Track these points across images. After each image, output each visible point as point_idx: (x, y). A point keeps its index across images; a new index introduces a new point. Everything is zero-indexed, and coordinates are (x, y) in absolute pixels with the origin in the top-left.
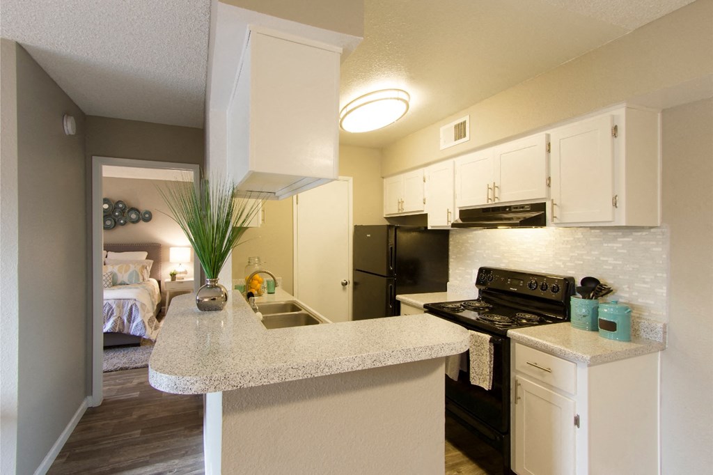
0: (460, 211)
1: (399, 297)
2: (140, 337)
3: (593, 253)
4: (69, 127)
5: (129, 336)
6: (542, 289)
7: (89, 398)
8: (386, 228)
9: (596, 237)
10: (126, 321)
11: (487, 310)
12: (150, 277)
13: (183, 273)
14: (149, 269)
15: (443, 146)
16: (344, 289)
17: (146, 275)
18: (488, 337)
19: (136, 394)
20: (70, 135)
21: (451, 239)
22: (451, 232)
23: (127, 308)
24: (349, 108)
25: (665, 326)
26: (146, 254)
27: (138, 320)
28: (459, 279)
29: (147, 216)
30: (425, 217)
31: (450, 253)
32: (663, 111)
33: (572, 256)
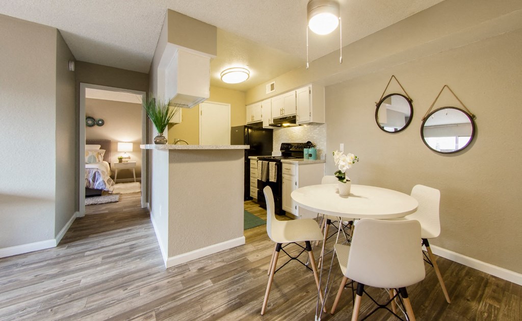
0: (274, 120)
1: (249, 157)
2: (101, 190)
4: (72, 67)
5: (93, 190)
7: (77, 213)
8: (243, 127)
10: (91, 181)
12: (103, 160)
13: (127, 158)
14: (103, 155)
15: (267, 93)
17: (101, 159)
18: (275, 163)
19: (107, 211)
20: (71, 71)
23: (91, 175)
24: (224, 73)
25: (326, 155)
26: (100, 146)
27: (100, 180)
29: (100, 122)
30: (261, 123)
31: (274, 139)
32: (325, 87)
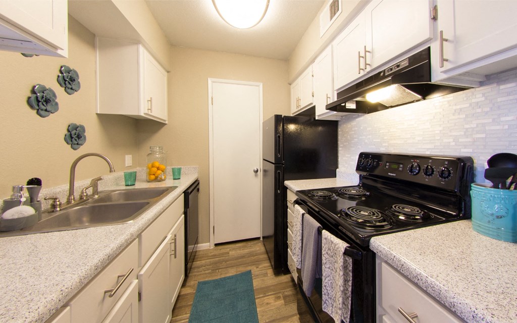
3: (503, 119)
6: (426, 174)
9: (509, 94)
11: (363, 199)
16: (256, 176)
21: (339, 130)
22: (339, 123)
28: (346, 166)
33: (467, 129)
